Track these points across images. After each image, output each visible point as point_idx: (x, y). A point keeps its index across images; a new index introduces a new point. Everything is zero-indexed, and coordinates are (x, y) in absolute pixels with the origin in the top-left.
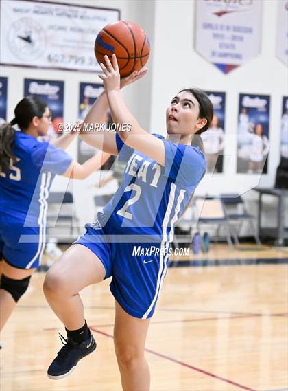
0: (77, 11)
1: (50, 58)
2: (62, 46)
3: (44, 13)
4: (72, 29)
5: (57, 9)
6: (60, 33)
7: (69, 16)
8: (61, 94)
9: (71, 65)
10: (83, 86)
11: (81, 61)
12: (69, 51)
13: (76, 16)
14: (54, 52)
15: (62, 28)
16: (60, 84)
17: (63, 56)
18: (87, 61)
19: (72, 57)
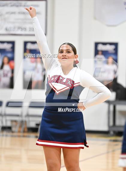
0: (21, 3)
1: (6, 29)
2: (13, 23)
3: (4, 6)
4: (19, 13)
5: (10, 3)
6: (13, 16)
7: (17, 6)
8: (13, 48)
9: (19, 32)
10: (26, 43)
11: (24, 29)
12: (17, 25)
13: (21, 6)
14: (9, 26)
15: (13, 13)
16: (13, 43)
17: (14, 28)
18: (28, 29)
19: (19, 28)
